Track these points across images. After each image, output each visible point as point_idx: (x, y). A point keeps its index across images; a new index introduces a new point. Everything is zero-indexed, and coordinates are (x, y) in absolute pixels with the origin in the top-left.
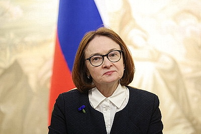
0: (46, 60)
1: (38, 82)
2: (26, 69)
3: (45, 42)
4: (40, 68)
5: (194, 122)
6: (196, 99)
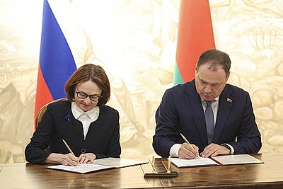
0: (32, 83)
1: (27, 98)
2: (18, 90)
3: (32, 70)
4: (28, 88)
5: (137, 125)
6: (138, 109)
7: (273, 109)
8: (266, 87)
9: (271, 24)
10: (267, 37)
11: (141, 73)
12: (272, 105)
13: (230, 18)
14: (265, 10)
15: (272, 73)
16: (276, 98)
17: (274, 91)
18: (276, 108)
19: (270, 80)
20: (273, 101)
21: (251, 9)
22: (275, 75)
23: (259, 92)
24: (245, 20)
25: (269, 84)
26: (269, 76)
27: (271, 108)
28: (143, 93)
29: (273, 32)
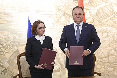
5: (61, 64)
7: (108, 59)
8: (106, 51)
9: (108, 29)
10: (106, 34)
12: (108, 57)
14: (106, 24)
15: (108, 46)
16: (109, 55)
17: (109, 52)
19: (107, 48)
20: (109, 56)
21: (101, 24)
23: (103, 53)
26: (107, 47)
29: (108, 32)
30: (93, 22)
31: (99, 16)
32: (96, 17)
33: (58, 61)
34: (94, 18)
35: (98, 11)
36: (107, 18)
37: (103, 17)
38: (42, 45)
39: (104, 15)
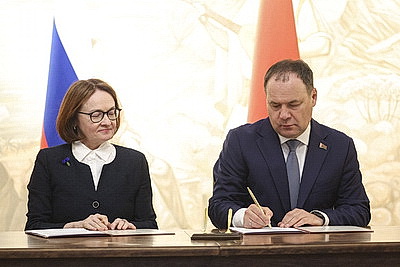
7: (392, 211)
8: (383, 178)
9: (391, 84)
10: (384, 103)
11: (195, 152)
12: (390, 206)
13: (330, 74)
14: (381, 63)
15: (392, 157)
16: (396, 194)
17: (395, 184)
18: (397, 209)
19: (387, 167)
20: (393, 199)
21: (361, 60)
22: (395, 160)
23: (371, 186)
24: (351, 78)
25: (386, 174)
26: (387, 161)
27: (389, 210)
28: (198, 182)
29: (394, 96)
30: (326, 51)
31: (353, 27)
32: (341, 34)
33: (177, 219)
34: (332, 36)
35: (347, 5)
36: (386, 38)
37: (369, 31)
38: (96, 183)
39: (377, 22)
